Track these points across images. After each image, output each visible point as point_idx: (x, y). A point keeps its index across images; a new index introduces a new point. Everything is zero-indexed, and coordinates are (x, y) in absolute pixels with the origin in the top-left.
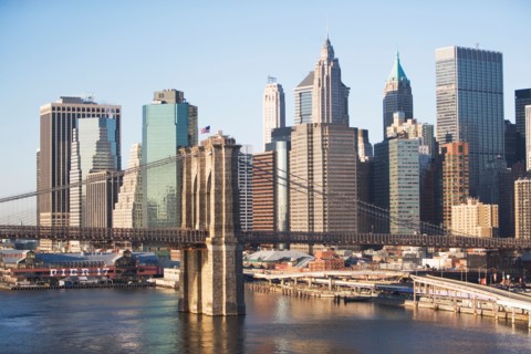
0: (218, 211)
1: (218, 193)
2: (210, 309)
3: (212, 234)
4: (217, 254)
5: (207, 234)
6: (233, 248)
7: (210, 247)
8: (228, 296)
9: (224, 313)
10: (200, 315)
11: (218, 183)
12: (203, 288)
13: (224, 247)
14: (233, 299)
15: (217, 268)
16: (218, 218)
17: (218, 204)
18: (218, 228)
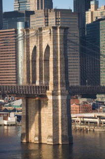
0: (55, 73)
1: (55, 60)
2: (51, 140)
3: (51, 88)
4: (55, 102)
5: (47, 88)
6: (65, 98)
7: (50, 98)
8: (62, 131)
9: (60, 143)
10: (40, 144)
11: (55, 53)
12: (43, 125)
13: (59, 97)
14: (66, 133)
15: (55, 111)
16: (55, 77)
17: (55, 68)
18: (55, 84)
